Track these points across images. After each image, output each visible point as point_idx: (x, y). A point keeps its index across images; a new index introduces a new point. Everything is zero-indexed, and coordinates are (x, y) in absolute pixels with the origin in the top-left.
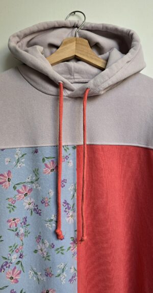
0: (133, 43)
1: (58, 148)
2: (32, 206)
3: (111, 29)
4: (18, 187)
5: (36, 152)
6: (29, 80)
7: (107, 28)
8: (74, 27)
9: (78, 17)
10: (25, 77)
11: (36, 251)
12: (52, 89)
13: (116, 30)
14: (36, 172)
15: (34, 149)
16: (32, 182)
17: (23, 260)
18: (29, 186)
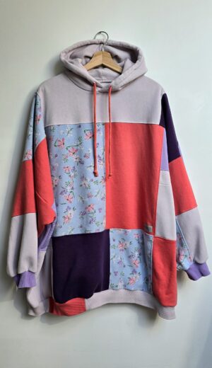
1: (94, 124)
2: (78, 160)
4: (69, 149)
5: (80, 127)
8: (101, 44)
9: (103, 36)
11: (81, 186)
12: (89, 87)
14: (80, 139)
15: (78, 125)
16: (77, 146)
17: (74, 191)
18: (75, 148)
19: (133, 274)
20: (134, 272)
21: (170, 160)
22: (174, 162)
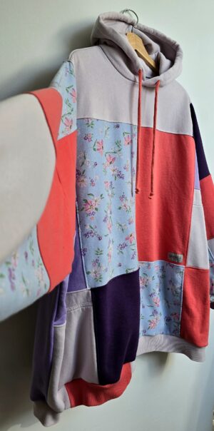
0: (178, 53)
2: (115, 173)
3: (160, 36)
4: (107, 155)
5: (118, 126)
6: (114, 62)
7: (157, 34)
8: (130, 24)
9: (129, 14)
10: (109, 56)
11: (120, 208)
13: (165, 38)
14: (118, 143)
15: (116, 124)
16: (115, 152)
18: (113, 156)
19: (153, 315)
20: (155, 312)
21: (201, 178)
22: (205, 179)
